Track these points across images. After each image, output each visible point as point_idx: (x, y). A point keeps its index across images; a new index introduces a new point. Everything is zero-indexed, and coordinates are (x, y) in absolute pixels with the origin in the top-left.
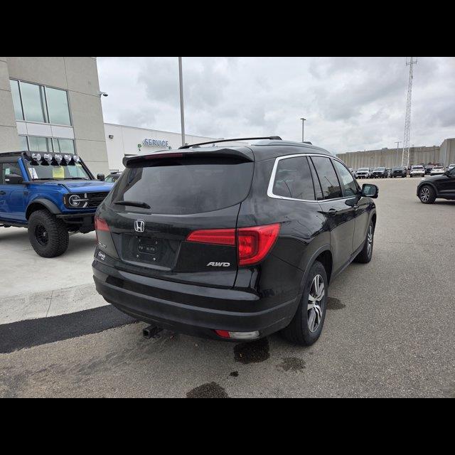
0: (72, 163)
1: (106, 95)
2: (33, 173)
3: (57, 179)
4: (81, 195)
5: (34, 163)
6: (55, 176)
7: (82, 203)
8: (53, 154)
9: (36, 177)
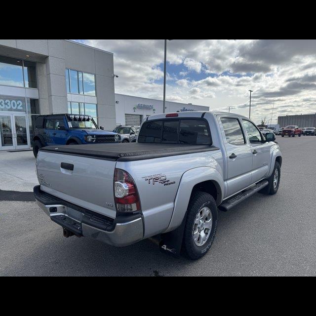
0: (88, 120)
1: (117, 77)
2: (70, 125)
3: (82, 128)
4: (93, 136)
5: (70, 120)
6: (80, 126)
7: (93, 140)
8: (80, 115)
9: (71, 127)
